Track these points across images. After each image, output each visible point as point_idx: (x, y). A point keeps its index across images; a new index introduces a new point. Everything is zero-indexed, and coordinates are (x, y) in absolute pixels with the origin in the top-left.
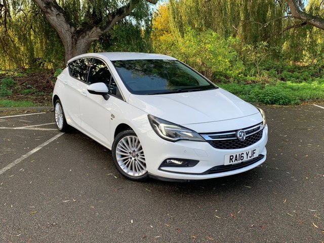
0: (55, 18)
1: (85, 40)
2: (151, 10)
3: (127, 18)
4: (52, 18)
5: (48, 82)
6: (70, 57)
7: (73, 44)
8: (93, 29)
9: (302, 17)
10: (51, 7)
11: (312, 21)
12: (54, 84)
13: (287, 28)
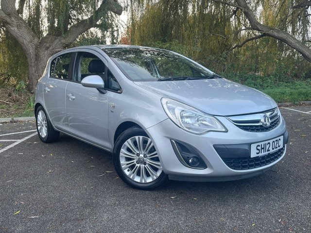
0: (16, 29)
1: (49, 52)
2: (116, 22)
3: (92, 29)
4: (12, 29)
5: (10, 95)
6: (34, 69)
7: (36, 55)
8: (57, 40)
9: (260, 29)
10: (10, 17)
11: (270, 32)
12: (16, 97)
13: (248, 40)
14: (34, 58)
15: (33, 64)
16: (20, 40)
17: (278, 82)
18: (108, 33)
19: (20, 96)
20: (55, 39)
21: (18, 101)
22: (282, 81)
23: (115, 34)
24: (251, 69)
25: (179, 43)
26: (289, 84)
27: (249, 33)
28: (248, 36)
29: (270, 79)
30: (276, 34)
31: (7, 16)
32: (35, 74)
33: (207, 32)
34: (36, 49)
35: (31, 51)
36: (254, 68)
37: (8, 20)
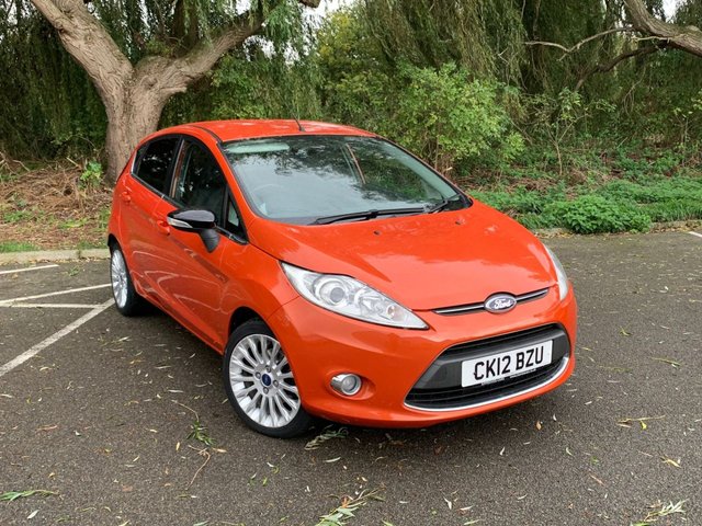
0: (82, 43)
1: (153, 94)
4: (74, 43)
5: (68, 192)
6: (119, 132)
7: (125, 102)
8: (172, 68)
9: (655, 31)
10: (71, 18)
11: (679, 38)
12: (81, 196)
14: (121, 108)
15: (117, 123)
16: (92, 68)
20: (168, 65)
30: (692, 43)
31: (62, 14)
32: (122, 144)
34: (125, 88)
35: (115, 92)
37: (66, 24)
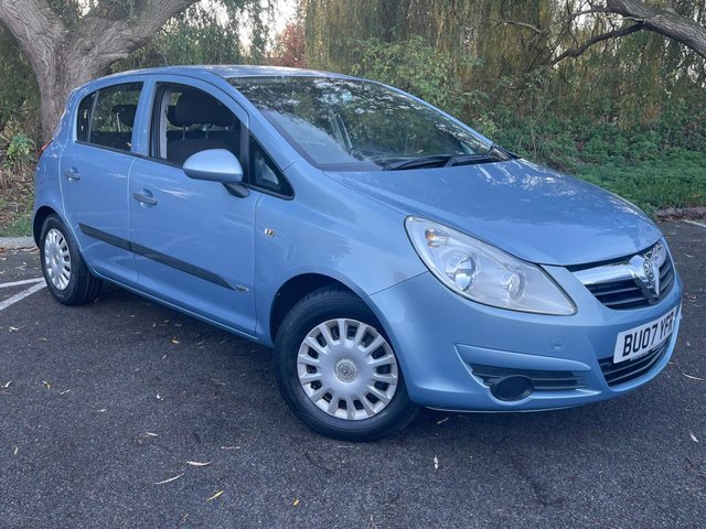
1: (90, 60)
6: (53, 103)
7: (58, 68)
8: (112, 31)
9: (631, 11)
11: (655, 20)
12: (4, 175)
13: (595, 40)
14: (53, 74)
15: (50, 92)
16: (17, 27)
17: (666, 146)
18: (246, 13)
19: (17, 172)
20: (107, 27)
21: (10, 187)
22: (679, 144)
23: (264, 16)
24: (599, 113)
25: (425, 44)
26: (696, 154)
27: (598, 20)
28: (596, 27)
29: (649, 138)
30: (668, 25)
32: (56, 117)
33: (495, 15)
34: (57, 52)
35: (44, 57)
36: (607, 109)
